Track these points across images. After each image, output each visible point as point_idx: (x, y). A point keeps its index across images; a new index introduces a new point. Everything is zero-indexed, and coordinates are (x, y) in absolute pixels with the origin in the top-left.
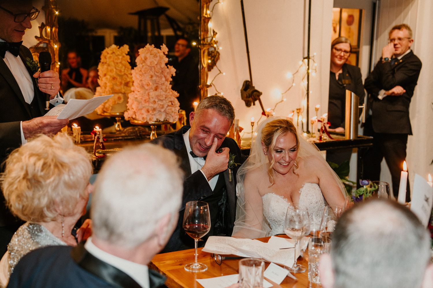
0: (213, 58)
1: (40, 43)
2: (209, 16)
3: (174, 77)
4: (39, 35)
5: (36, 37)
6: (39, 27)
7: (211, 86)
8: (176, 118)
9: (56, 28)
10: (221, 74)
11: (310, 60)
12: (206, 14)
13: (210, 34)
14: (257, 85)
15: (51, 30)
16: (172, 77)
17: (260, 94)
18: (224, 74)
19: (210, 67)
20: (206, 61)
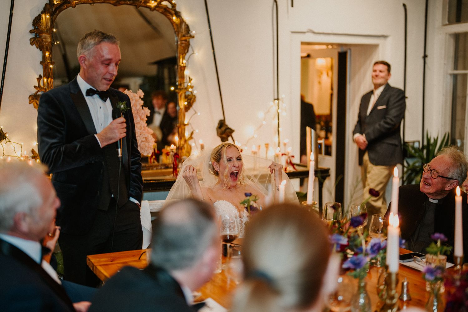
0: (189, 101)
1: (38, 91)
2: (185, 65)
3: (149, 117)
4: (37, 86)
5: (35, 87)
6: (37, 78)
7: (188, 124)
8: (150, 152)
9: (51, 78)
10: (196, 115)
11: (280, 101)
12: (182, 63)
13: (186, 79)
14: (230, 123)
15: (47, 80)
16: (147, 117)
17: (232, 131)
18: (199, 114)
19: (187, 108)
20: (183, 103)
